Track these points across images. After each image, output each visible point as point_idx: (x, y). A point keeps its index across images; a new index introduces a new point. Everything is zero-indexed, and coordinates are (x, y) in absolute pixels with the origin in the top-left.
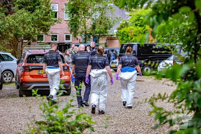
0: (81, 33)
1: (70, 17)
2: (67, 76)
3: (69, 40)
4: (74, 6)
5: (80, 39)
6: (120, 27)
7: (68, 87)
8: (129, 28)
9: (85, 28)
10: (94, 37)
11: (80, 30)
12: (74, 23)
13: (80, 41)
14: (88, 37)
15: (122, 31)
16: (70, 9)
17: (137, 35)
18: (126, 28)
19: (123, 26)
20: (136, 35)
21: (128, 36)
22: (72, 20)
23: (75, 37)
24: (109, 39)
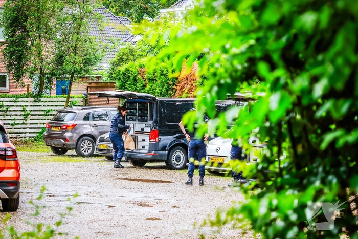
0: (32, 73)
1: (6, 37)
2: (13, 171)
3: (5, 86)
4: (18, 12)
5: (28, 85)
6: (118, 60)
7: (14, 193)
8: (137, 63)
9: (41, 60)
10: (61, 82)
11: (30, 65)
12: (18, 50)
13: (28, 89)
14: (46, 81)
15: (122, 68)
16: (8, 20)
17: (155, 80)
18: (130, 63)
19: (125, 57)
20: (153, 80)
21: (135, 80)
22: (13, 43)
23: (18, 81)
24: (93, 85)
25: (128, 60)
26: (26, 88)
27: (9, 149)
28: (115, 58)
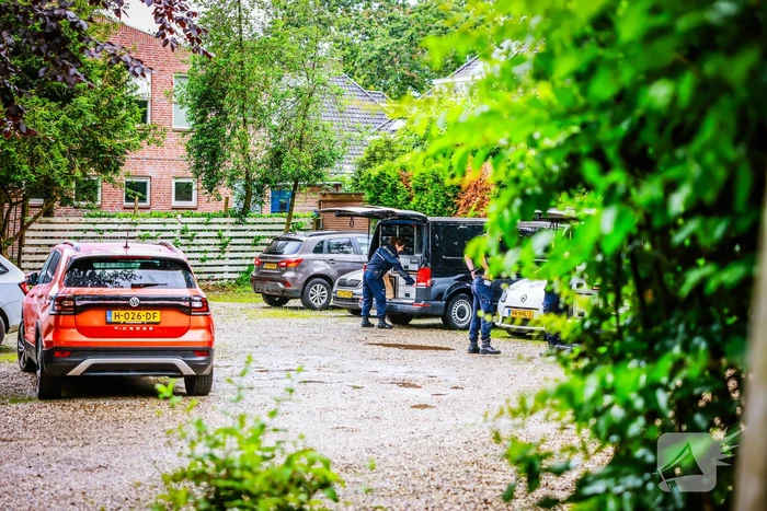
0: (232, 178)
1: (193, 122)
2: (202, 331)
3: (190, 199)
4: (211, 84)
5: (227, 198)
6: (368, 158)
7: (205, 367)
8: (397, 163)
9: (248, 159)
10: (278, 192)
11: (229, 166)
12: (210, 143)
13: (227, 203)
14: (254, 191)
15: (375, 171)
16: (194, 95)
17: (426, 189)
18: (387, 163)
19: (378, 154)
20: (423, 190)
21: (395, 191)
22: (202, 132)
23: (210, 191)
24: (329, 198)
25: (383, 158)
26: (223, 202)
27: (196, 298)
28: (364, 156)
